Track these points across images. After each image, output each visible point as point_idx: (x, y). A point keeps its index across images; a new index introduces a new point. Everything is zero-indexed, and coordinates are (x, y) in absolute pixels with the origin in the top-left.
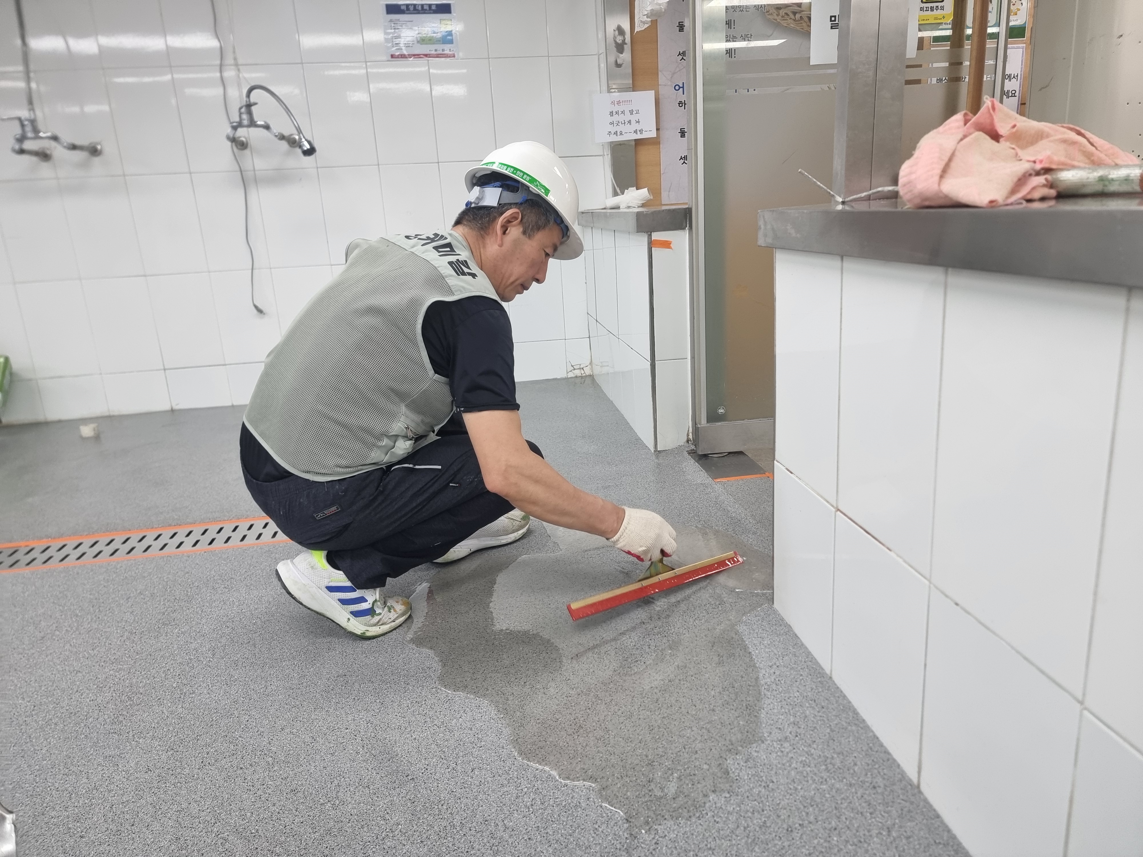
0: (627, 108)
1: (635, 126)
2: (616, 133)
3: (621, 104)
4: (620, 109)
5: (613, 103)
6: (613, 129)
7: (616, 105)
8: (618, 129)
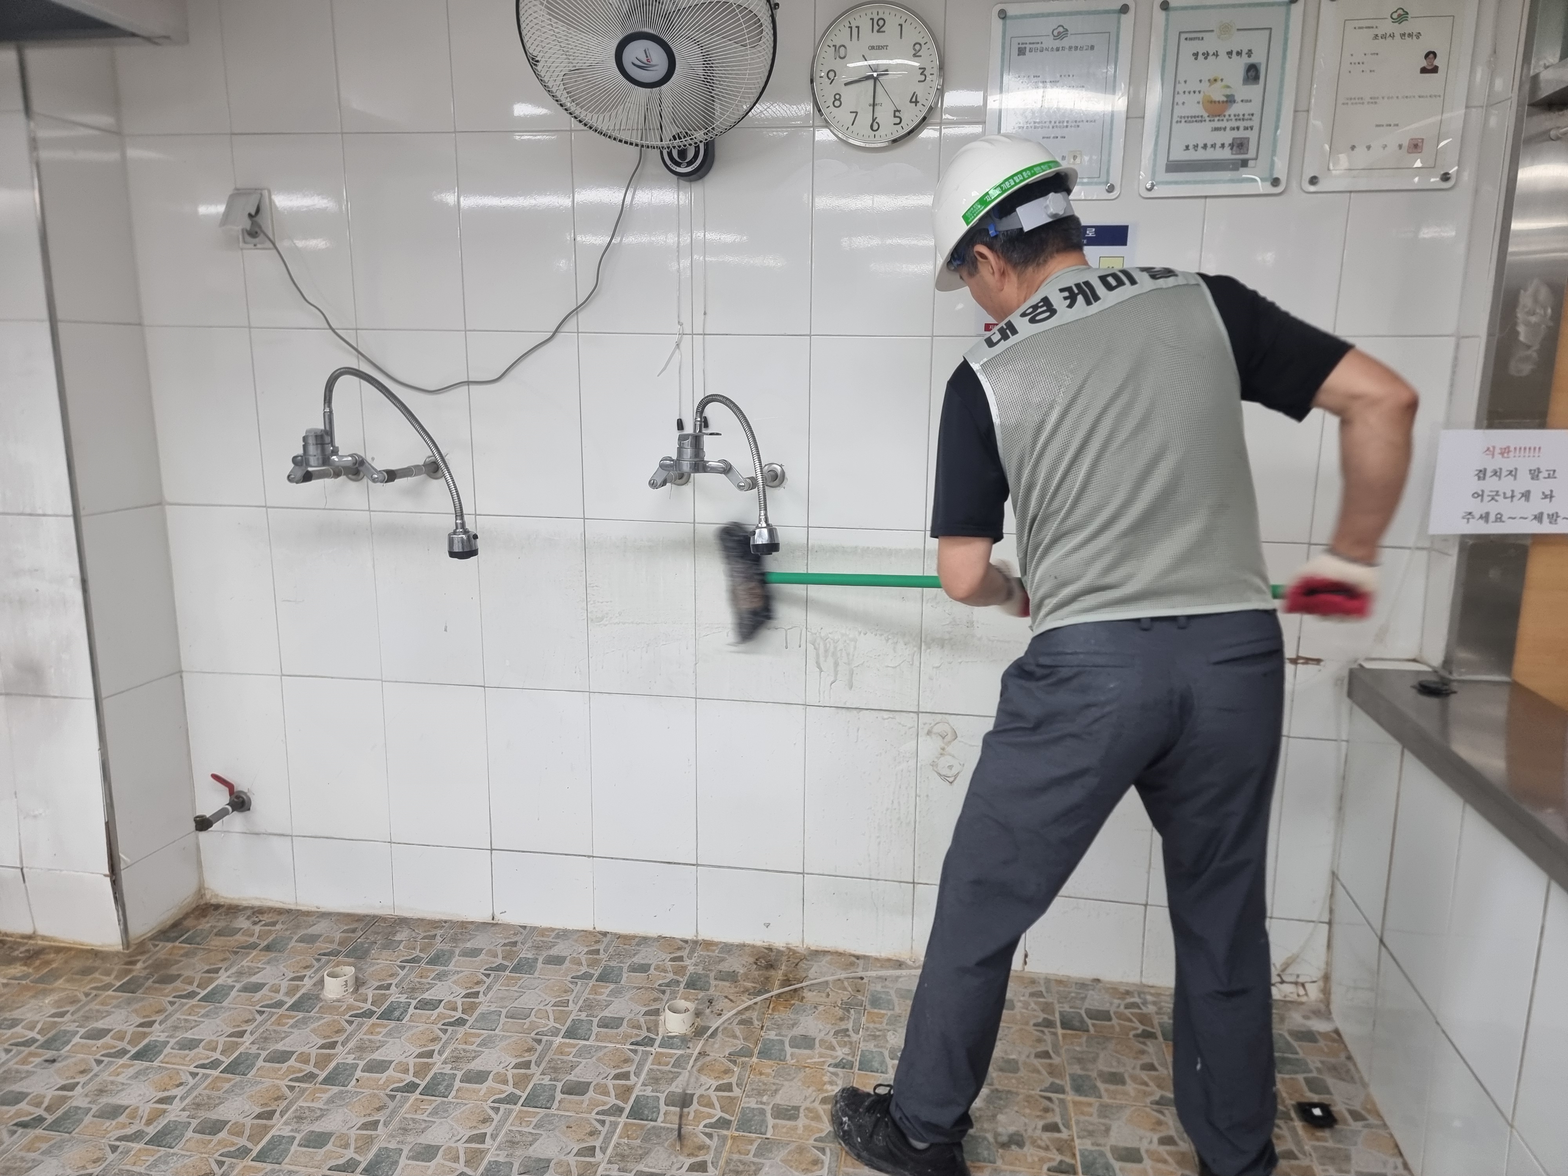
2: (1485, 517)
3: (1511, 454)
5: (1490, 451)
7: (1498, 456)
8: (1493, 508)
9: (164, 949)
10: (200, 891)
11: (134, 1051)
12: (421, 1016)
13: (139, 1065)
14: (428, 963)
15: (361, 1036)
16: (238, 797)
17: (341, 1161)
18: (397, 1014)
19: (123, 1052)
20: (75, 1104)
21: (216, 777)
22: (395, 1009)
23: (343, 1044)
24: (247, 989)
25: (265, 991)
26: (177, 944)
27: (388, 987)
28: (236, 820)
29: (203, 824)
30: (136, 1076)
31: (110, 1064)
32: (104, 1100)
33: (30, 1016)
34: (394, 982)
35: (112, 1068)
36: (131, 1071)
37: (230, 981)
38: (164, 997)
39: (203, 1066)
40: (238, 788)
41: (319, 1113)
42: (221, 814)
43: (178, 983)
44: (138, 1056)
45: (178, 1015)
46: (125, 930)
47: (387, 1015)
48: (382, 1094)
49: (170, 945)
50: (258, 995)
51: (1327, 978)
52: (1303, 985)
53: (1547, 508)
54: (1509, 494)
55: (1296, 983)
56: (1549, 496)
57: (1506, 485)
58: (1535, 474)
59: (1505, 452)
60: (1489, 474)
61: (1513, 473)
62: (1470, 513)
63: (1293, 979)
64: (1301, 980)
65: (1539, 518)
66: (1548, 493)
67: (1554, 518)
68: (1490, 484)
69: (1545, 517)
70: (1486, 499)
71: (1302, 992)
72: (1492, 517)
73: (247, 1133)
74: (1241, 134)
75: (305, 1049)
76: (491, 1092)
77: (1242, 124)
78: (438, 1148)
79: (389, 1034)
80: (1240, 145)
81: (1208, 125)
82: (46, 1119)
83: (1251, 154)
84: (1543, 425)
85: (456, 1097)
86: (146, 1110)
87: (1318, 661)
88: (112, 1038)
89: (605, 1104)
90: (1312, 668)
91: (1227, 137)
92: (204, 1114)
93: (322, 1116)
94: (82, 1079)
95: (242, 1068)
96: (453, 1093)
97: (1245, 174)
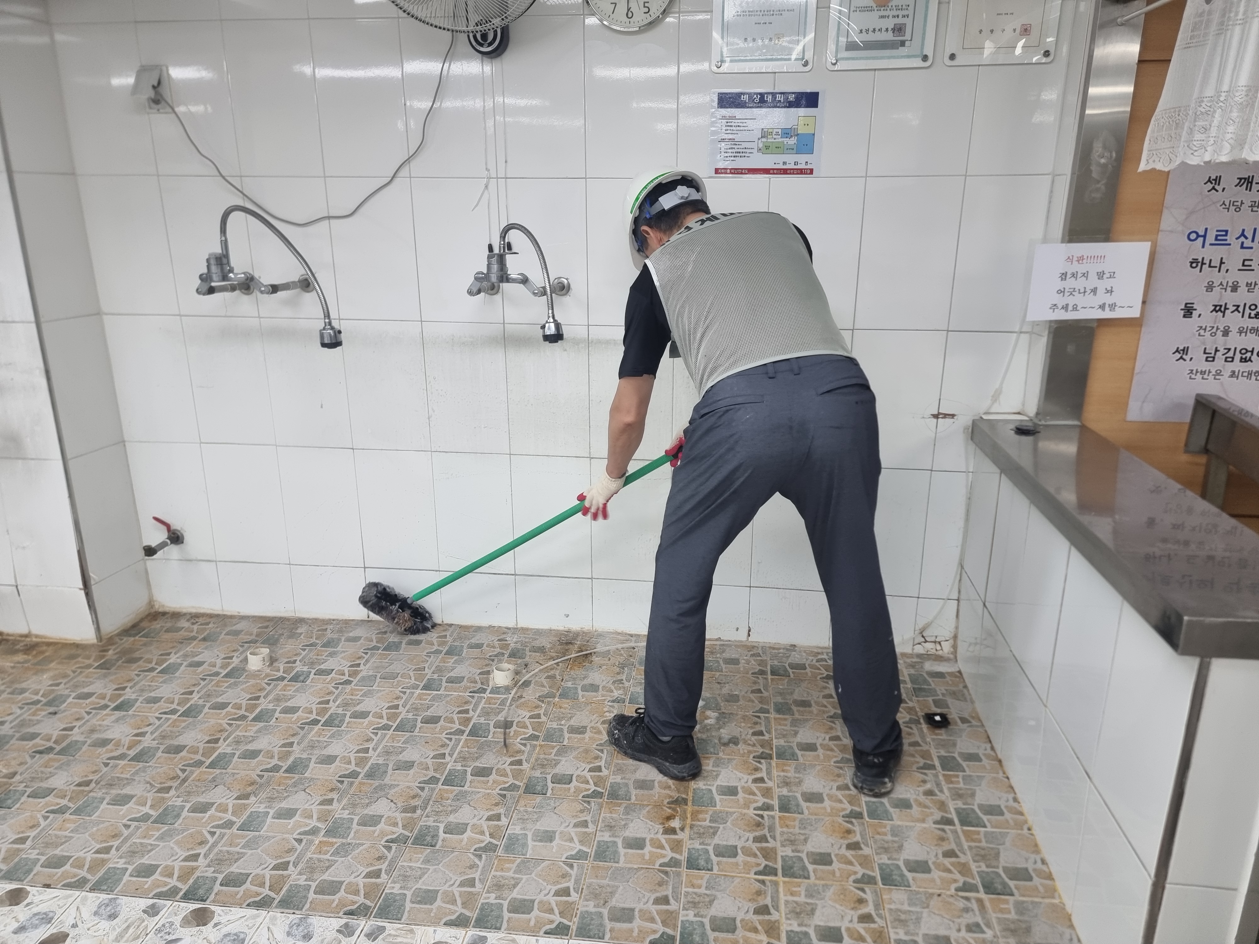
0: (1094, 269)
1: (1102, 298)
2: (1065, 308)
3: (1085, 261)
4: (1081, 269)
5: (1070, 259)
6: (1061, 301)
7: (1075, 263)
8: (1071, 301)
9: (128, 641)
10: (151, 603)
11: (113, 705)
12: (319, 679)
13: (118, 714)
14: (322, 647)
15: (277, 692)
16: (174, 533)
17: (269, 766)
18: (301, 678)
19: (106, 707)
20: (74, 739)
21: (156, 519)
22: (300, 676)
23: (265, 697)
24: (191, 665)
25: (205, 666)
26: (137, 638)
27: (295, 662)
28: (173, 551)
29: (150, 551)
30: (117, 721)
31: (97, 714)
32: (95, 736)
33: (34, 686)
34: (299, 658)
35: (98, 717)
36: (113, 718)
37: (179, 661)
38: (132, 671)
39: (165, 713)
40: (173, 527)
41: (251, 739)
42: (163, 545)
43: (141, 663)
44: (117, 708)
45: (143, 683)
46: (98, 629)
47: (295, 679)
48: (294, 726)
49: (132, 639)
50: (200, 669)
51: (955, 637)
52: (940, 643)
53: (1109, 299)
54: (1082, 291)
55: (935, 642)
56: (1110, 291)
57: (1080, 284)
58: (1101, 275)
59: (1080, 259)
60: (1069, 276)
61: (1085, 275)
62: (1055, 305)
63: (933, 639)
64: (937, 640)
65: (1102, 307)
66: (1109, 289)
67: (1113, 307)
68: (1070, 283)
69: (1107, 306)
70: (1067, 294)
71: (939, 648)
72: (1070, 308)
73: (201, 752)
74: (900, 21)
75: (238, 701)
76: (371, 723)
77: (901, 13)
78: (336, 757)
79: (297, 691)
80: (899, 29)
81: (877, 14)
82: (55, 748)
83: (908, 36)
84: (1107, 239)
85: (347, 727)
86: (126, 741)
87: (953, 416)
88: (96, 698)
89: (452, 728)
90: (949, 421)
91: (890, 23)
92: (168, 742)
93: (253, 740)
94: (78, 724)
95: (193, 713)
96: (345, 725)
97: (902, 51)
